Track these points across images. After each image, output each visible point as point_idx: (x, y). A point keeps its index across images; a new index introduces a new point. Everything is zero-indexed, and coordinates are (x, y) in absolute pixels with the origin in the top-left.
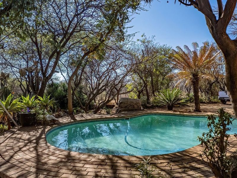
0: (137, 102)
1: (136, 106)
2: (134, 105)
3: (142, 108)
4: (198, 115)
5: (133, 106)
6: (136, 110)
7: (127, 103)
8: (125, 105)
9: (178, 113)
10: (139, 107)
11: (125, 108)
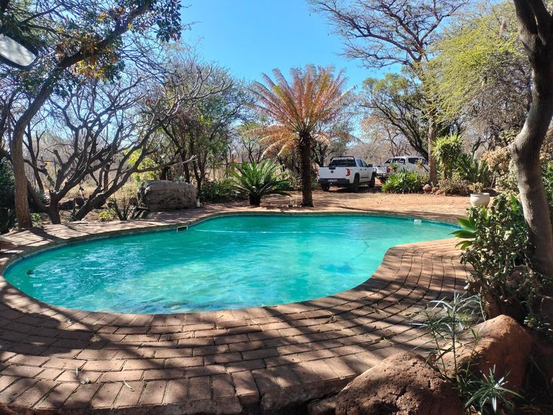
0: (188, 190)
1: (184, 199)
2: (180, 196)
3: (199, 204)
4: (317, 213)
5: (179, 199)
6: (186, 208)
7: (164, 194)
8: (160, 197)
9: (278, 210)
10: (192, 200)
11: (159, 203)
